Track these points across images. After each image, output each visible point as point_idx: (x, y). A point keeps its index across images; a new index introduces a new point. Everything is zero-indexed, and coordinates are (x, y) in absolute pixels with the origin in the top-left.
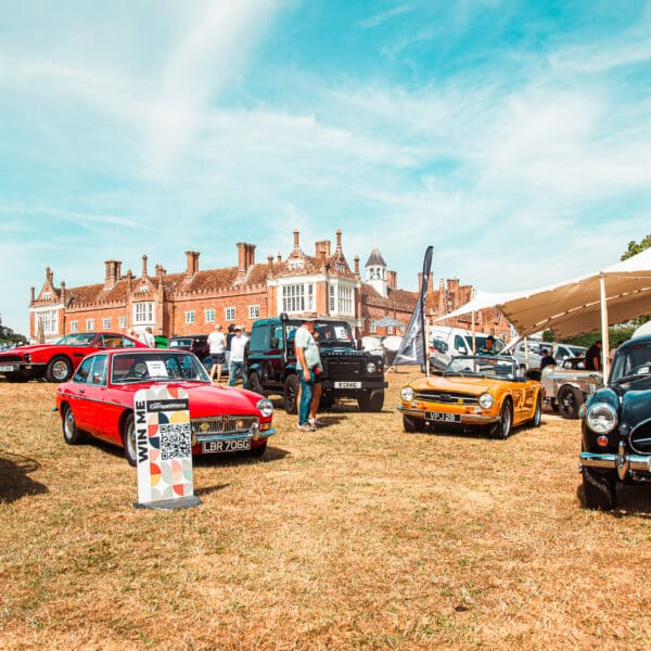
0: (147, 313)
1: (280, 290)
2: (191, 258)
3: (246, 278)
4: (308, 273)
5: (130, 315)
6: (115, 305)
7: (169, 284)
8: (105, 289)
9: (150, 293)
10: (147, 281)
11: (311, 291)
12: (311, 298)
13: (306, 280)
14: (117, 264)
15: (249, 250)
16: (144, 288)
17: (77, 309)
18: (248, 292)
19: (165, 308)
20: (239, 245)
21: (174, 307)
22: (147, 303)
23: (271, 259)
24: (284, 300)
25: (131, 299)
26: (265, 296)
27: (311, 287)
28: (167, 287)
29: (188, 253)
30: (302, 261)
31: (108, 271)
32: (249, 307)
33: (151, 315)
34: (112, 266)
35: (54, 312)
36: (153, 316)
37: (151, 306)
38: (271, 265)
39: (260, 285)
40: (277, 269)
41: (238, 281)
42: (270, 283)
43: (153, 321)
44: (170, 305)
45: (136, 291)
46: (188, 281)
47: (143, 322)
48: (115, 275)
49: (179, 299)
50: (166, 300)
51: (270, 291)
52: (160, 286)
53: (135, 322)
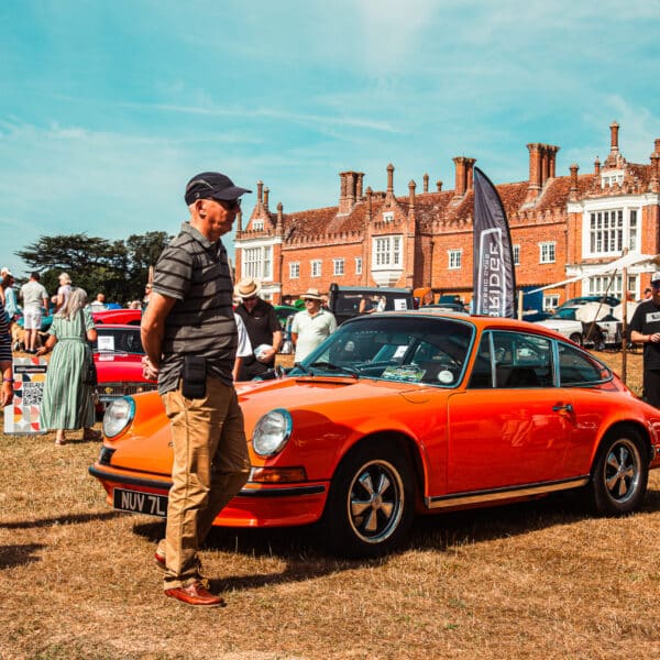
0: (392, 252)
1: (586, 219)
2: (461, 168)
3: (540, 200)
4: (630, 192)
5: (368, 255)
6: (351, 239)
7: (428, 208)
8: (339, 215)
9: (396, 223)
10: (393, 204)
11: (633, 221)
12: (633, 232)
13: (626, 203)
14: (357, 177)
15: (547, 155)
16: (388, 215)
17: (299, 246)
18: (540, 221)
19: (417, 245)
20: (531, 147)
21: (433, 244)
22: (391, 237)
23: (575, 170)
24: (593, 234)
25: (371, 230)
26: (565, 227)
27: (634, 214)
28: (422, 213)
29: (457, 160)
30: (622, 173)
31: (344, 188)
32: (540, 245)
33: (397, 254)
34: (350, 179)
35: (267, 248)
36: (401, 257)
37: (397, 241)
38: (575, 180)
39: (557, 211)
40: (584, 186)
41: (528, 205)
42: (572, 208)
43: (400, 266)
44: (425, 241)
45: (377, 219)
46: (456, 204)
47: (385, 267)
48: (355, 194)
49: (440, 232)
50: (419, 233)
51: (571, 220)
52: (411, 211)
53: (374, 266)
